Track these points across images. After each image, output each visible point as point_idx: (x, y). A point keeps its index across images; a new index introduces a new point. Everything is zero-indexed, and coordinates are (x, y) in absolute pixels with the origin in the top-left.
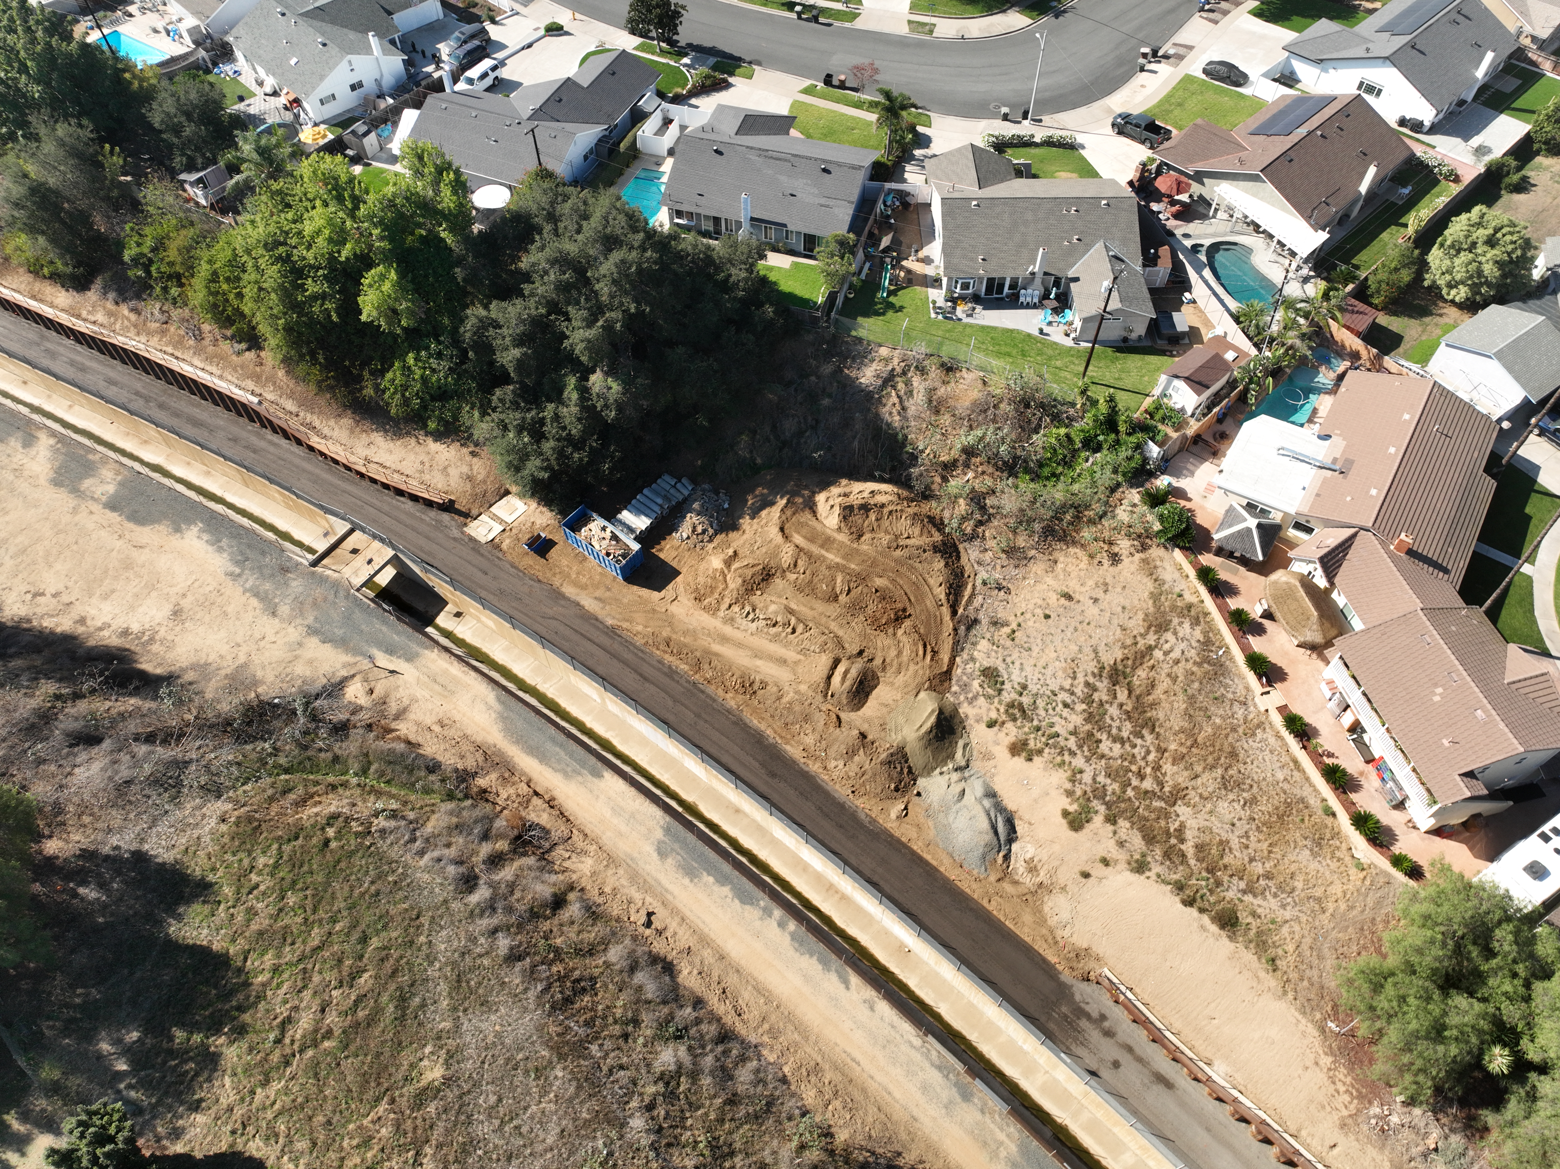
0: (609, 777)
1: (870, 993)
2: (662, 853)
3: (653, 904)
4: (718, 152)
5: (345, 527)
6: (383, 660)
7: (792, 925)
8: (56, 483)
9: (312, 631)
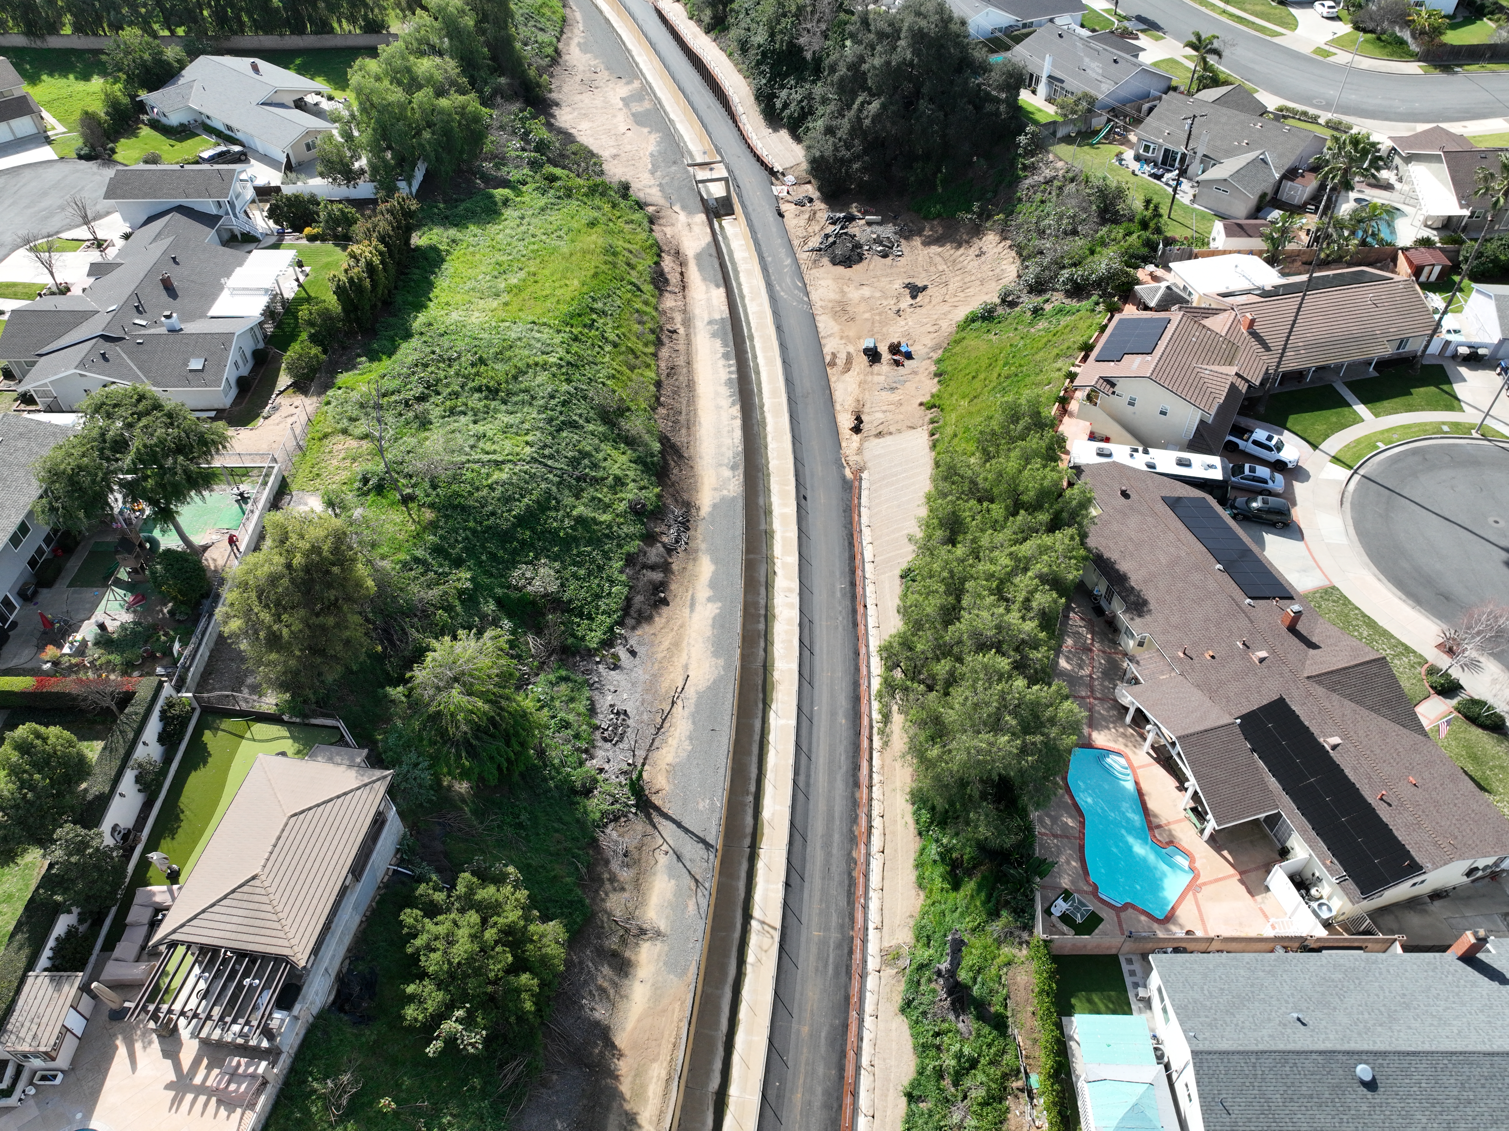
0: (722, 291)
1: (739, 415)
2: (710, 323)
3: (682, 331)
4: (1060, 36)
5: (719, 158)
6: (677, 208)
7: (734, 376)
8: (622, 99)
9: (660, 185)
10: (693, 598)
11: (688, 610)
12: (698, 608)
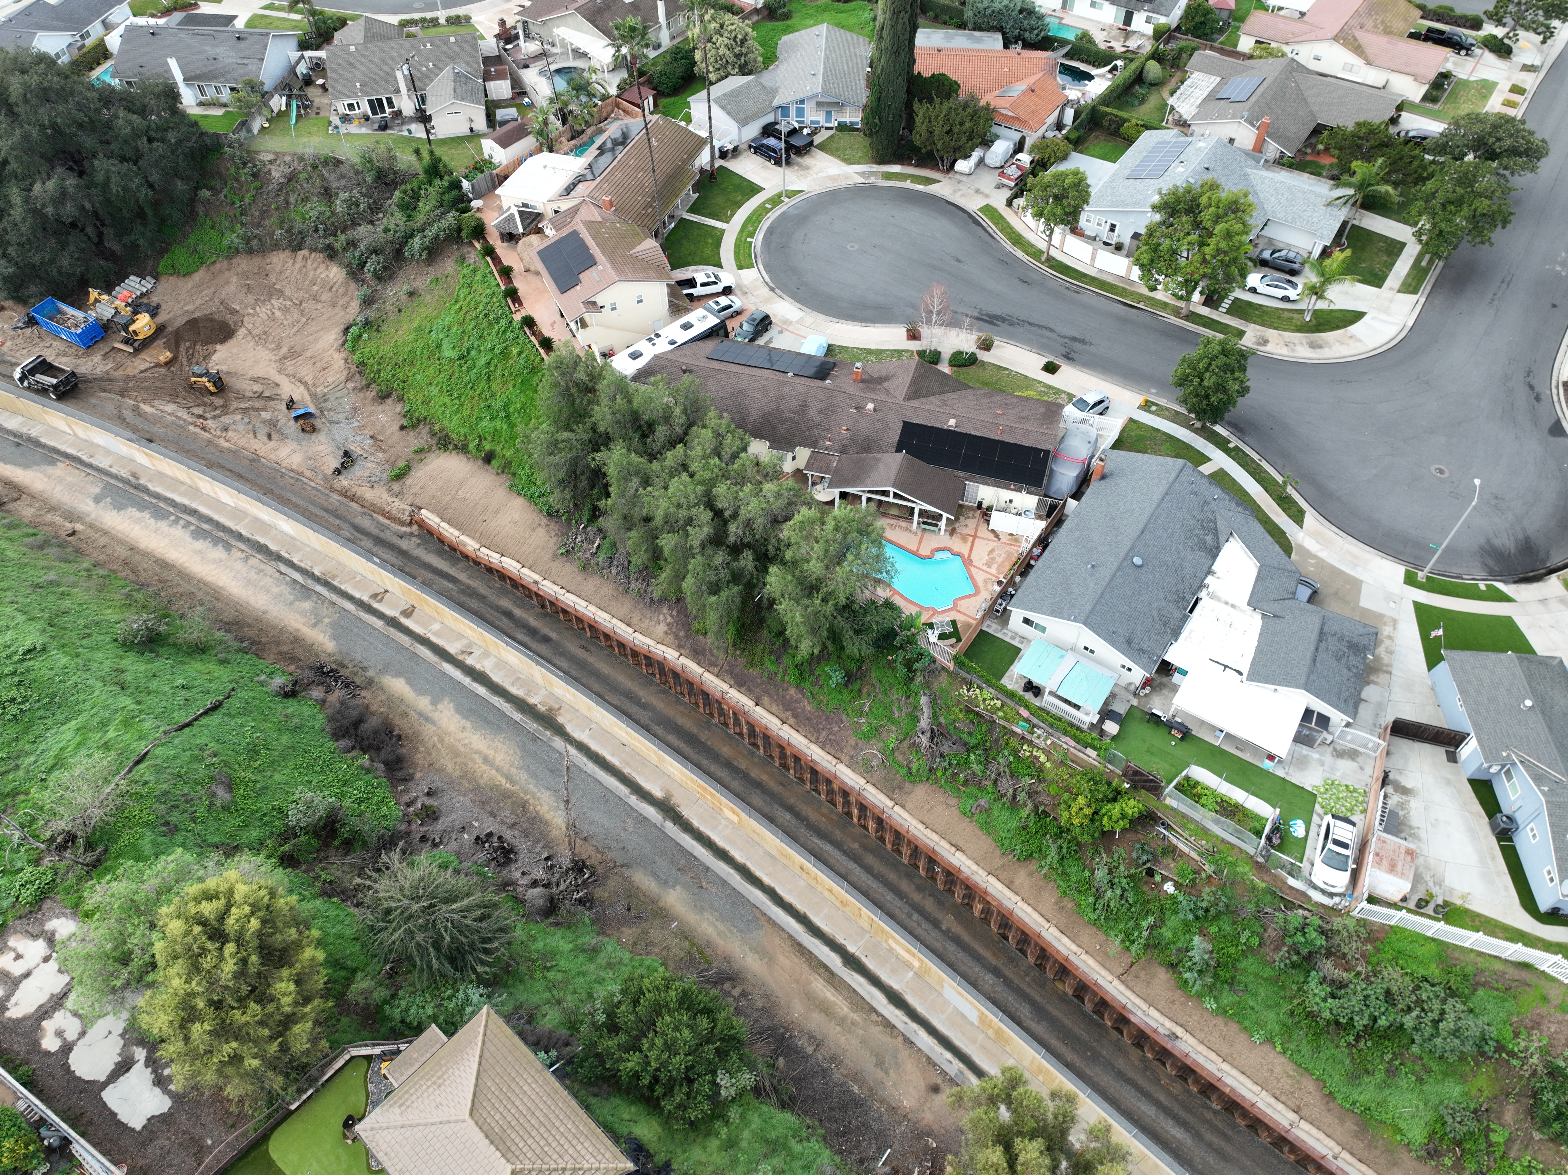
2: (96, 500)
3: (80, 527)
4: (154, 34)
10: (420, 714)
11: (429, 726)
12: (436, 716)
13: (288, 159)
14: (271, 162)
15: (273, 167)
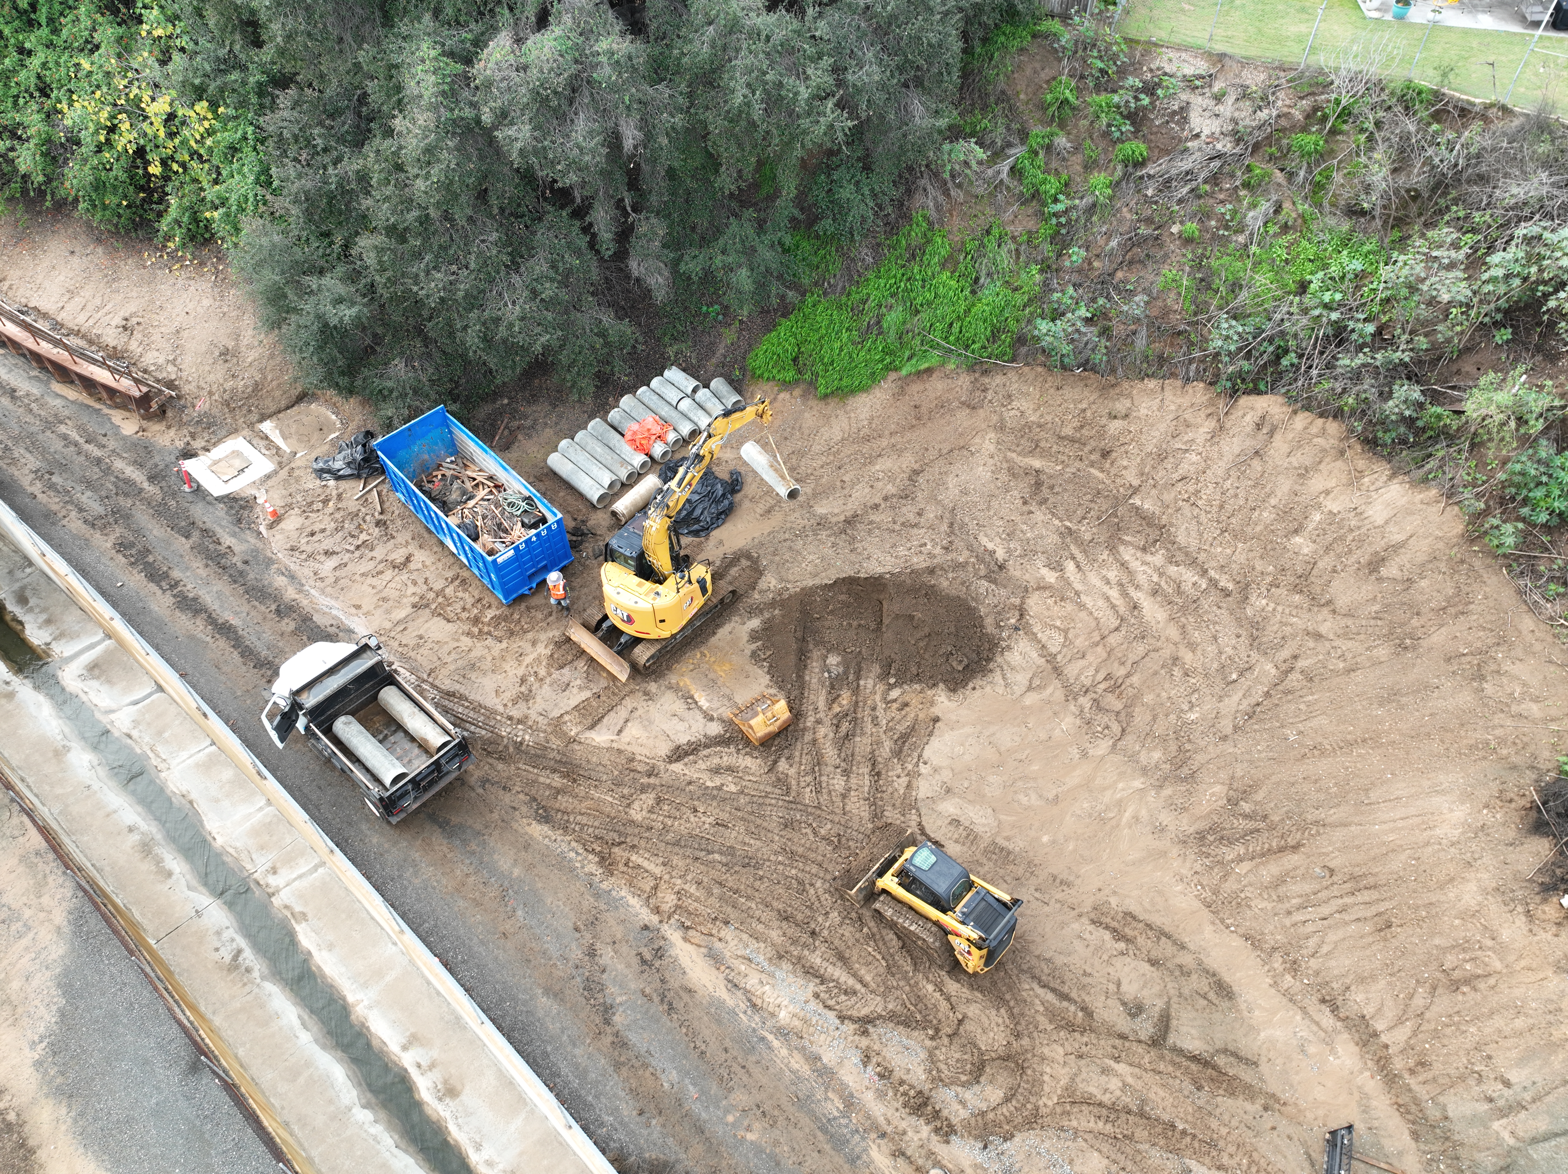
13: (1255, 80)
14: (1191, 84)
15: (1198, 102)
